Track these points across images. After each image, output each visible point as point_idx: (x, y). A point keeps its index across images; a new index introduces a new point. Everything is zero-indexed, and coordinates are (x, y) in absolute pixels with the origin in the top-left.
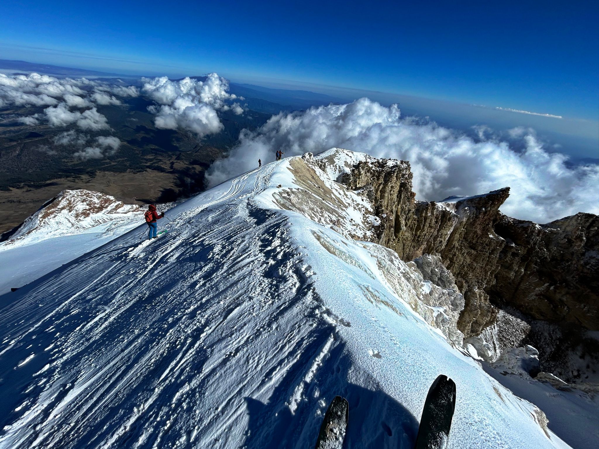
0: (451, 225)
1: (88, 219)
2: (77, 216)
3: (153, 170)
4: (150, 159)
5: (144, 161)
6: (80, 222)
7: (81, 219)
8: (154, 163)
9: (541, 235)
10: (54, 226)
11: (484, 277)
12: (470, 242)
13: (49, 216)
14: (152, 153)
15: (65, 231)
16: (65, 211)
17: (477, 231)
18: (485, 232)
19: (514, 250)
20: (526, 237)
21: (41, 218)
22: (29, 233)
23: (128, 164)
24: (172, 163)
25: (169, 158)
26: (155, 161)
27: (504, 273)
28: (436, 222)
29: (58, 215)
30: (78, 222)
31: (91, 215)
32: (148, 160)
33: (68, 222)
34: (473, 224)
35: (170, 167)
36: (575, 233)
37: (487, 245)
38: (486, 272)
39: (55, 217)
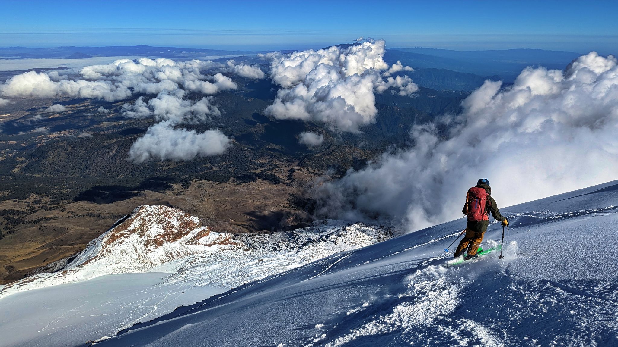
1: (160, 250)
2: (147, 244)
3: (263, 179)
5: (254, 166)
6: (149, 254)
7: (151, 248)
8: (267, 170)
10: (117, 256)
13: (115, 240)
14: (267, 155)
15: (127, 266)
16: (135, 236)
21: (105, 242)
22: (86, 263)
23: (232, 170)
24: (292, 171)
29: (126, 240)
30: (146, 253)
31: (165, 245)
32: (259, 165)
33: (134, 251)
35: (288, 176)
39: (121, 243)
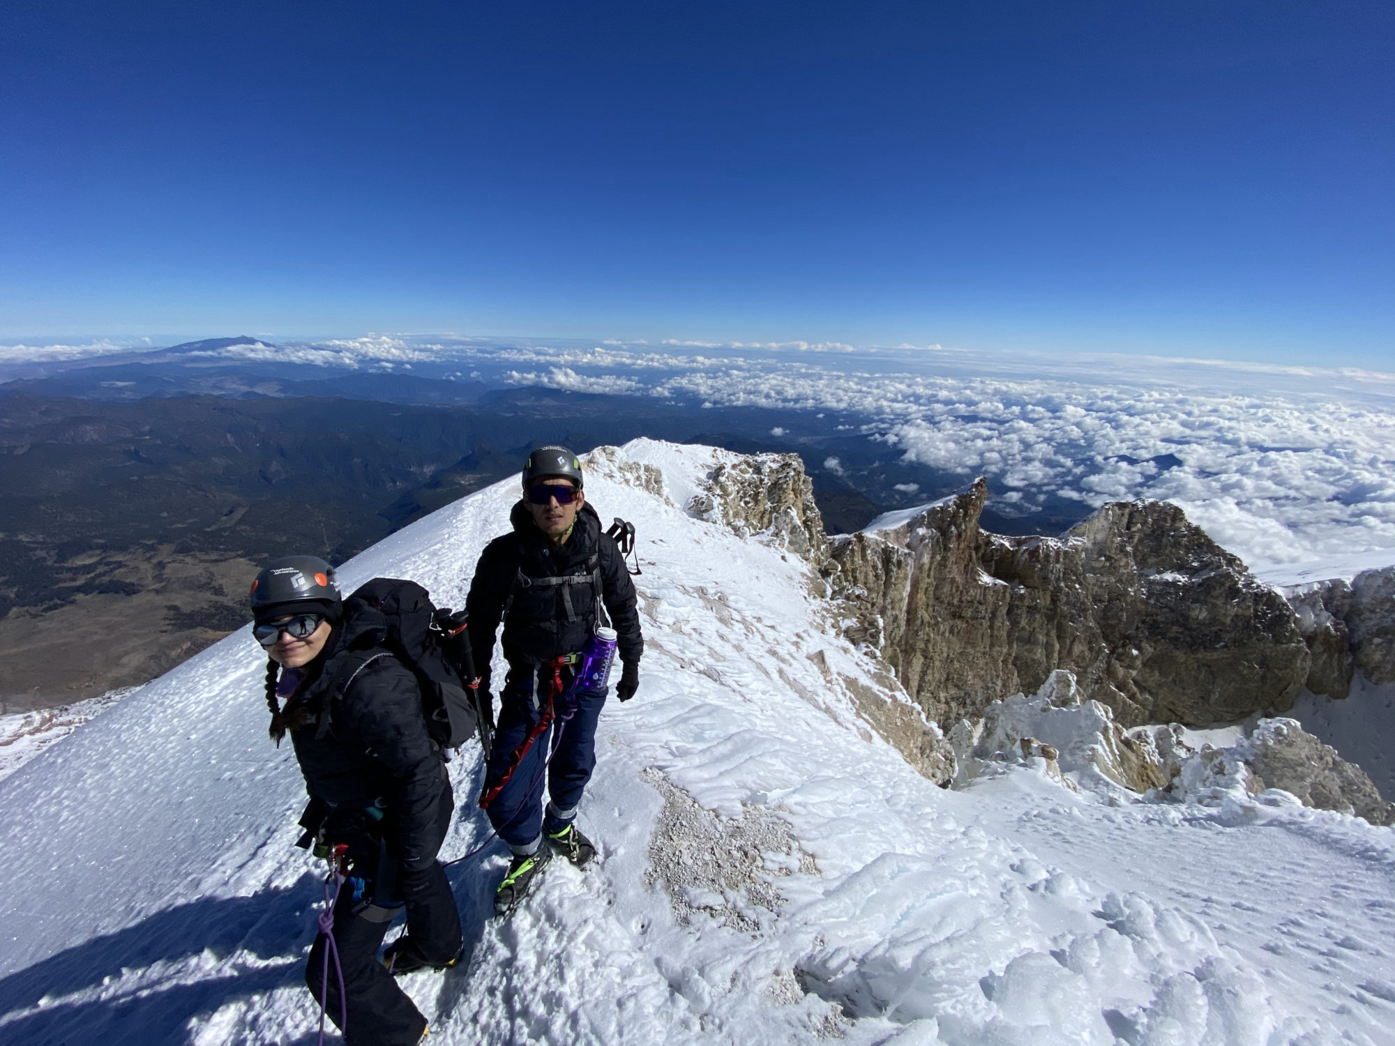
0: (905, 578)
3: (96, 595)
4: (85, 566)
5: (66, 575)
8: (100, 575)
9: (1061, 560)
11: (994, 673)
12: (949, 603)
14: (92, 547)
17: (954, 578)
18: (971, 575)
19: (1027, 602)
20: (1041, 569)
23: (11, 592)
24: (160, 566)
25: (148, 555)
26: (101, 569)
27: (1026, 653)
28: (876, 576)
32: (76, 571)
34: (943, 564)
35: (154, 578)
36: (1113, 542)
37: (980, 603)
38: (995, 661)
